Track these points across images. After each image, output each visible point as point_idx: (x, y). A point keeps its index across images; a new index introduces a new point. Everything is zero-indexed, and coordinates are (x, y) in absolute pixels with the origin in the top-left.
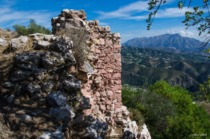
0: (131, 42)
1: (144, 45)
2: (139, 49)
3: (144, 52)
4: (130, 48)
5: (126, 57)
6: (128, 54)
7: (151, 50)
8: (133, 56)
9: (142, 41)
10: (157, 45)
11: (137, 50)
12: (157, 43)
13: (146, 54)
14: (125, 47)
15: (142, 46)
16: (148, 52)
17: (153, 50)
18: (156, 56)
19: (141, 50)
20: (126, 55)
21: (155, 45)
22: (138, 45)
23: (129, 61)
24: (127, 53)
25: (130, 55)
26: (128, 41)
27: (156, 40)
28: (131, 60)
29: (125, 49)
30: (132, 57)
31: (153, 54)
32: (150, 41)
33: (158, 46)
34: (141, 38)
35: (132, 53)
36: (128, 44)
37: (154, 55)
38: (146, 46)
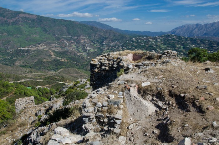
0: (180, 30)
1: (197, 34)
2: (191, 39)
3: (198, 44)
4: (179, 37)
5: (175, 49)
6: (178, 46)
7: (209, 41)
8: (184, 48)
9: (195, 29)
10: (214, 34)
11: (189, 40)
12: (215, 31)
13: (201, 46)
14: (173, 36)
15: (194, 34)
16: (203, 43)
17: (210, 42)
18: (214, 49)
19: (194, 41)
20: (176, 47)
21: (212, 35)
22: (188, 34)
23: (179, 55)
24: (176, 44)
25: (180, 48)
26: (176, 28)
27: (214, 28)
28: (182, 53)
29: (174, 40)
30: (184, 50)
31: (211, 46)
32: (206, 29)
33: (216, 36)
34: (193, 25)
35: (183, 45)
36: (176, 33)
37: (212, 48)
38: (200, 36)
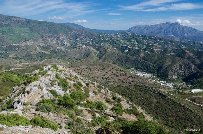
0: (134, 29)
1: (146, 32)
2: (142, 36)
3: (147, 39)
4: (134, 34)
5: (131, 43)
6: (133, 41)
7: (154, 37)
8: (137, 42)
9: (144, 29)
10: (157, 32)
11: (140, 37)
12: (158, 31)
13: (149, 41)
14: (129, 34)
15: (144, 32)
16: (151, 39)
17: (155, 38)
18: (158, 43)
19: (144, 37)
20: (131, 41)
21: (156, 33)
22: (140, 32)
23: (134, 47)
24: (132, 39)
25: (134, 42)
26: (131, 28)
27: (157, 28)
28: (136, 46)
29: (130, 36)
30: (137, 44)
31: (156, 41)
32: (152, 29)
33: (159, 34)
34: (143, 26)
35: (137, 40)
36: (131, 31)
37: (157, 43)
38: (148, 33)
